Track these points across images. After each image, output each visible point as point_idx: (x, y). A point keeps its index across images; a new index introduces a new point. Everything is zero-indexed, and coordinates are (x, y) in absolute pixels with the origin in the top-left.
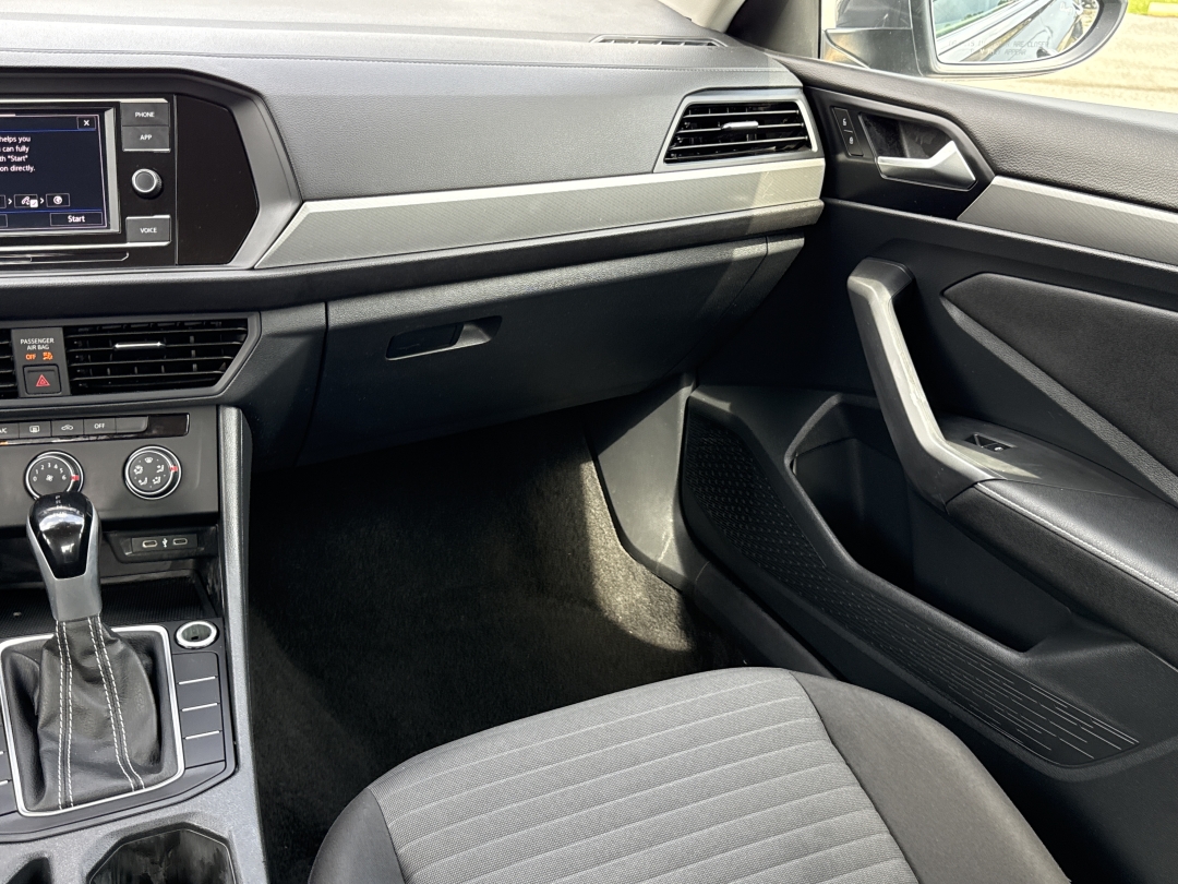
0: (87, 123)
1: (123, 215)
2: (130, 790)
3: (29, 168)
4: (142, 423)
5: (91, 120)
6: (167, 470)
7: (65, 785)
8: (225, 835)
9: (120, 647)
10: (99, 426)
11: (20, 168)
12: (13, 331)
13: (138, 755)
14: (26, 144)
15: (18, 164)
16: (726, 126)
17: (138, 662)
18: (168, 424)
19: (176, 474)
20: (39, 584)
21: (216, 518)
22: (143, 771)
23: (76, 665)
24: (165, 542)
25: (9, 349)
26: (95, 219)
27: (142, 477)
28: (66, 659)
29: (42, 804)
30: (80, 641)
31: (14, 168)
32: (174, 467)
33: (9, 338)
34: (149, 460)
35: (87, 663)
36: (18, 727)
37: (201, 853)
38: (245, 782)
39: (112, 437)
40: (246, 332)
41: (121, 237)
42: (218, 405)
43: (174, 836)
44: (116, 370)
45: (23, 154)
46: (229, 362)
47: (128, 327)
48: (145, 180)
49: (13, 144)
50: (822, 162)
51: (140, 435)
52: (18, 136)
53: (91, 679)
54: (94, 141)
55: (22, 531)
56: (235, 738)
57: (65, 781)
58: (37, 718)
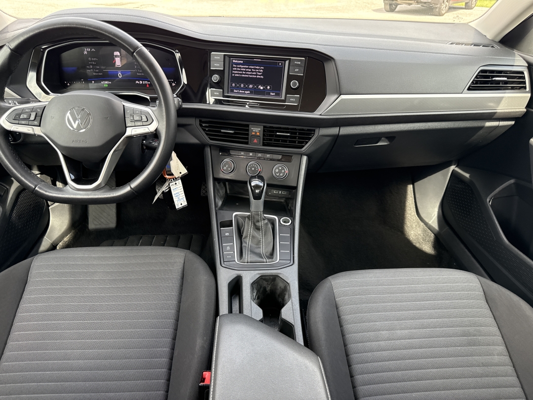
0: (280, 64)
1: (286, 94)
2: (264, 262)
3: (262, 77)
4: (280, 157)
5: (281, 63)
6: (285, 172)
7: (248, 257)
8: (289, 282)
9: (266, 221)
10: (268, 156)
11: (259, 77)
12: (250, 125)
13: (267, 253)
14: (262, 69)
15: (259, 75)
16: (494, 79)
17: (270, 226)
18: (287, 158)
19: (287, 174)
20: (248, 197)
21: (296, 188)
22: (269, 258)
23: (254, 224)
24: (280, 192)
25: (248, 130)
26: (278, 94)
27: (277, 173)
28: (252, 222)
29: (241, 261)
30: (256, 217)
31: (258, 77)
32: (287, 171)
33: (248, 127)
34: (280, 168)
35: (257, 224)
36: (237, 237)
37: (281, 285)
38: (295, 267)
39: (271, 160)
40: (314, 134)
41: (284, 101)
42: (302, 155)
43: (275, 278)
44: (275, 140)
45: (261, 72)
46: (307, 143)
47: (280, 128)
48: (295, 84)
49: (259, 69)
50: (529, 95)
51: (279, 160)
52: (260, 66)
53: (258, 229)
54: (281, 70)
55: (246, 183)
56: (293, 254)
57: (248, 256)
58: (242, 236)
